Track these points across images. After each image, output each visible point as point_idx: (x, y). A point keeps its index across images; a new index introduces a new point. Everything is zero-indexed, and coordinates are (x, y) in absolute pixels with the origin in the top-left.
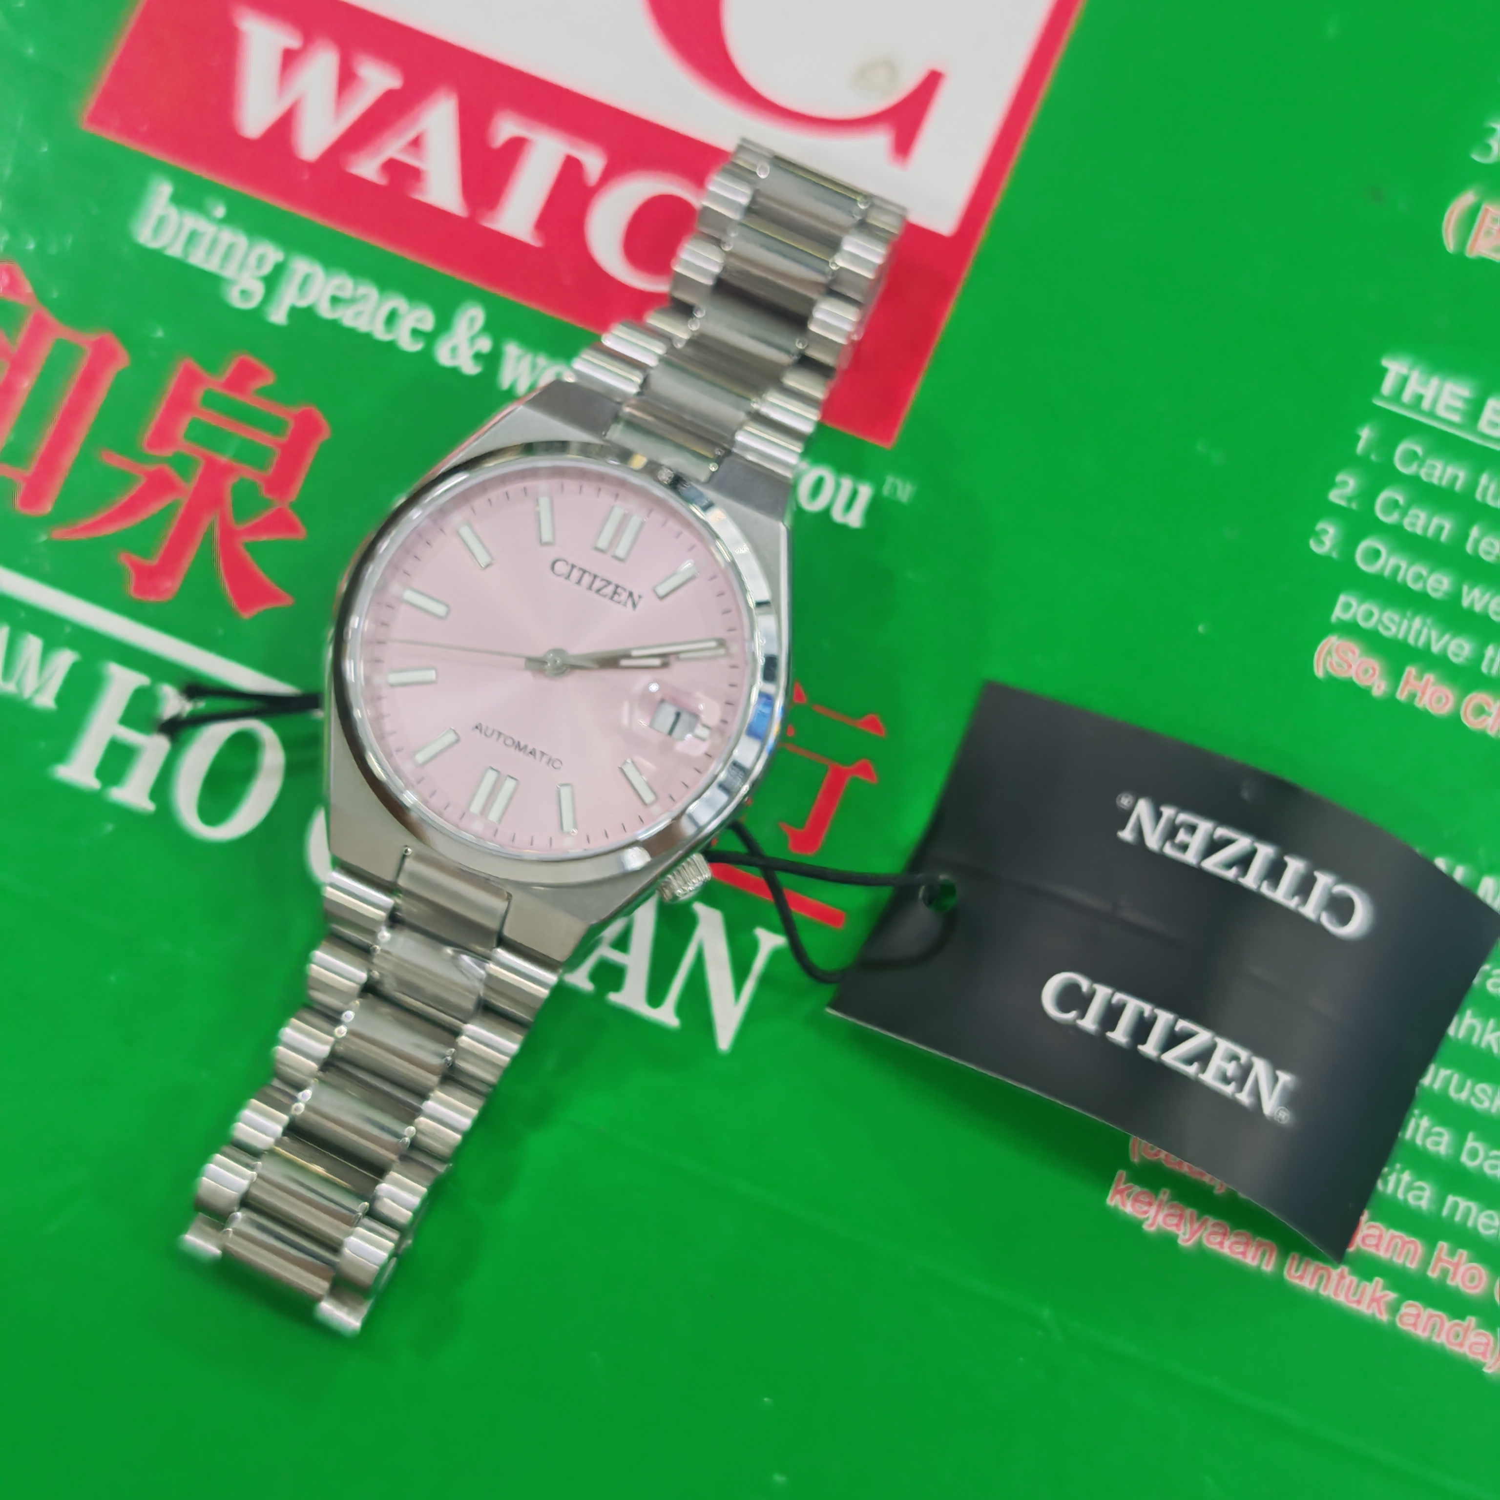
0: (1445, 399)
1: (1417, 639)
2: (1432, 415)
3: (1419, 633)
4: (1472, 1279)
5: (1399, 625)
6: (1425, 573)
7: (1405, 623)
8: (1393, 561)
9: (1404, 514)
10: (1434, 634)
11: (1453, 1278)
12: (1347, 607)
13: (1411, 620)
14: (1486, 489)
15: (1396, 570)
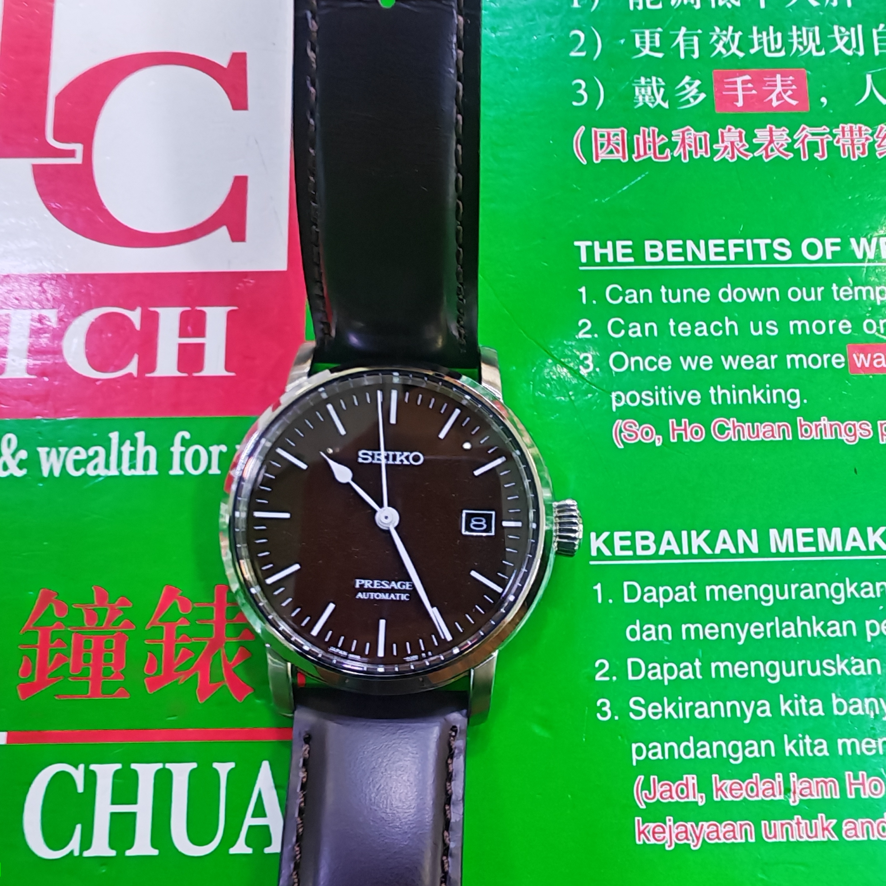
0: (620, 251)
1: (667, 400)
2: (615, 263)
3: (667, 395)
4: (876, 789)
5: (654, 398)
6: (655, 360)
7: (657, 394)
8: (633, 360)
9: (627, 329)
10: (675, 393)
11: (865, 794)
12: (619, 398)
13: (659, 390)
14: (667, 294)
15: (637, 362)
